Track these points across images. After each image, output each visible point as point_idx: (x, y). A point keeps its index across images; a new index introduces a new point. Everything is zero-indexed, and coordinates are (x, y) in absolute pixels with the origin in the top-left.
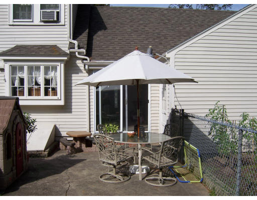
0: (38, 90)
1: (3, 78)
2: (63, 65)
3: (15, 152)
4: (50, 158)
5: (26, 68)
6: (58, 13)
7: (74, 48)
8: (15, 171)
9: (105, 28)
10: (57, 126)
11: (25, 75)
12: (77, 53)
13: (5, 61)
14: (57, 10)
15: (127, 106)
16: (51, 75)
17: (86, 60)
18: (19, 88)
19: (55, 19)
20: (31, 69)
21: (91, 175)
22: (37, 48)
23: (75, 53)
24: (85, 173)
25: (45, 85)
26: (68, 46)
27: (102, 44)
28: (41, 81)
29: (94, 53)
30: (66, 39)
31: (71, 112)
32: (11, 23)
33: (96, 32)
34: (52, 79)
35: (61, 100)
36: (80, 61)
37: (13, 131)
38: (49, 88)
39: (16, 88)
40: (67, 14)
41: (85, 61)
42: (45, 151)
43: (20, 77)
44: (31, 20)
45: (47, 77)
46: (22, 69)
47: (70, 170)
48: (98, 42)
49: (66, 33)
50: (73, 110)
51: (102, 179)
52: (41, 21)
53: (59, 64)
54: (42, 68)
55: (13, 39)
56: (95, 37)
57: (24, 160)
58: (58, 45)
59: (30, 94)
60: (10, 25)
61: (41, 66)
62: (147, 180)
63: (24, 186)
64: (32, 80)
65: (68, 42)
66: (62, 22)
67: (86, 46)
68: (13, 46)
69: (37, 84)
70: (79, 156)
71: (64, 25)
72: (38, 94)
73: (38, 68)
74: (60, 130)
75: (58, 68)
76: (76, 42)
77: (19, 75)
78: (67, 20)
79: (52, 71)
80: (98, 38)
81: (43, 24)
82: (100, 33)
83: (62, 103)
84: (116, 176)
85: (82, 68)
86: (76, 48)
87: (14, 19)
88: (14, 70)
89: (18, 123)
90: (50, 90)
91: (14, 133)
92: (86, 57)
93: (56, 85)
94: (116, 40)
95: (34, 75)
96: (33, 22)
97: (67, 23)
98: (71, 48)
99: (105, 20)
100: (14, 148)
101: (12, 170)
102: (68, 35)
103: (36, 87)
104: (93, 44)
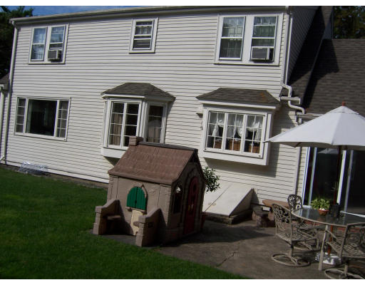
0: (238, 144)
1: (200, 125)
2: (270, 116)
3: (185, 207)
4: (233, 226)
5: (226, 116)
6: (272, 50)
7: (287, 96)
8: (182, 228)
9: (336, 70)
10: (256, 191)
11: (225, 124)
12: (289, 102)
13: (205, 105)
14: (272, 47)
15: (349, 178)
16: (256, 126)
17: (301, 111)
18: (216, 138)
19: (268, 58)
20: (232, 117)
21: (266, 251)
22: (242, 92)
23: (287, 101)
24: (260, 248)
25: (246, 138)
26: (279, 92)
27: (327, 91)
28: (243, 133)
29: (313, 103)
30: (279, 83)
31: (274, 176)
32: (217, 62)
33: (322, 75)
34: (255, 132)
35: (262, 158)
36: (293, 113)
37: (185, 184)
38: (251, 142)
39: (213, 138)
40: (283, 51)
41: (298, 113)
42: (230, 216)
43: (219, 126)
44: (239, 59)
45: (250, 129)
46: (222, 116)
47: (246, 241)
48: (322, 89)
49: (280, 75)
50: (277, 174)
51: (273, 258)
52: (251, 60)
53: (266, 114)
54: (245, 118)
55: (217, 81)
56: (319, 82)
57: (196, 219)
58: (268, 91)
59: (228, 147)
60: (215, 64)
61: (245, 115)
62: (327, 272)
63: (186, 245)
64: (233, 130)
65: (281, 88)
66: (276, 62)
67: (303, 94)
68: (217, 88)
69: (237, 136)
70: (268, 230)
71: (278, 66)
72: (237, 148)
73: (240, 117)
74: (258, 196)
75: (265, 119)
76: (289, 88)
77: (218, 123)
78: (283, 60)
79: (257, 122)
80: (323, 84)
81: (252, 63)
82: (328, 76)
83: (263, 162)
84: (292, 258)
85: (294, 121)
86: (289, 96)
87: (220, 56)
88: (213, 116)
89: (194, 177)
90: (252, 145)
91: (187, 187)
92: (300, 108)
93: (260, 140)
94: (348, 87)
95: (235, 126)
96: (241, 60)
97: (282, 64)
98: (283, 96)
99: (339, 58)
100: (185, 203)
101: (179, 226)
102: (282, 79)
103: (236, 139)
104: (316, 91)
